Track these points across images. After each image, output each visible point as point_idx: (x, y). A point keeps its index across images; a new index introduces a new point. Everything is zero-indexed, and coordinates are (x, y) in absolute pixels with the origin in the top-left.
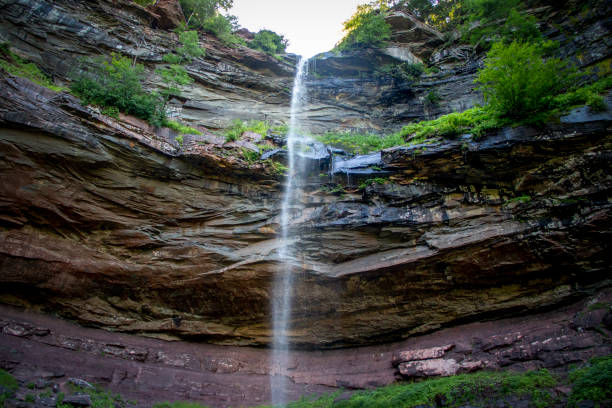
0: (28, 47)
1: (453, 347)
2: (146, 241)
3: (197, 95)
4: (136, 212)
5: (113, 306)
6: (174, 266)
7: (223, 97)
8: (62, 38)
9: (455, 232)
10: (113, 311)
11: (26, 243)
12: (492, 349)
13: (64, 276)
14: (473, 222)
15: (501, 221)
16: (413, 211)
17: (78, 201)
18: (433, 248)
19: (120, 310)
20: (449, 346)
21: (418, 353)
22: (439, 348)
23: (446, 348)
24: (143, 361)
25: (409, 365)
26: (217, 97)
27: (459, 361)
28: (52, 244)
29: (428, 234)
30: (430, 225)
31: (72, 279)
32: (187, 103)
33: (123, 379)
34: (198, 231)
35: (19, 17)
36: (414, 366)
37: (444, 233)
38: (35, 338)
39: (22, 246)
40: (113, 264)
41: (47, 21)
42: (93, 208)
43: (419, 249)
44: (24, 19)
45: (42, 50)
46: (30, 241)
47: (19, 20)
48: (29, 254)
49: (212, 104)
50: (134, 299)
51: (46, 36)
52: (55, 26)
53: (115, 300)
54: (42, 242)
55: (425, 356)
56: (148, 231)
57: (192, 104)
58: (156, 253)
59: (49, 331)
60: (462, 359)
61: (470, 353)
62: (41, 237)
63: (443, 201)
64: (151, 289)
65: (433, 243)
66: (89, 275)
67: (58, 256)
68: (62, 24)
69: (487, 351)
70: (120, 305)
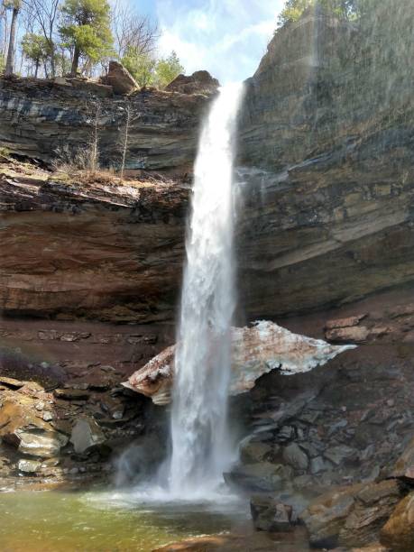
0: (26, 140)
1: (366, 316)
2: (137, 266)
3: (156, 143)
4: (124, 248)
5: (130, 309)
6: (161, 278)
7: (175, 140)
8: (46, 127)
9: (356, 226)
10: (132, 312)
11: (60, 282)
12: (397, 317)
13: (91, 297)
14: (369, 216)
15: (393, 213)
16: (320, 214)
17: (83, 249)
18: (339, 241)
19: (136, 310)
20: (363, 316)
21: (339, 322)
22: (355, 318)
23: (360, 317)
24: (154, 344)
25: (332, 332)
26: (171, 141)
27: (369, 328)
28: (76, 279)
29: (334, 231)
30: (333, 224)
31: (97, 298)
32: (150, 153)
33: (140, 359)
34: (170, 253)
35: (11, 119)
36: (336, 332)
37: (346, 228)
38: (82, 340)
39: (58, 284)
40: (120, 283)
41: (30, 117)
42: (94, 252)
43: (329, 243)
44: (15, 121)
45: (35, 140)
46: (62, 281)
47: (12, 123)
48: (64, 289)
49: (169, 148)
50: (142, 302)
51: (34, 128)
52: (38, 119)
53: (130, 305)
54: (70, 280)
55: (344, 325)
56: (136, 259)
57: (154, 152)
58: (147, 272)
59: (90, 334)
60: (373, 326)
61: (380, 320)
62: (69, 276)
63: (343, 201)
64: (151, 295)
65: (339, 237)
66: (108, 294)
67: (83, 285)
68: (42, 116)
69: (393, 319)
70: (134, 308)
